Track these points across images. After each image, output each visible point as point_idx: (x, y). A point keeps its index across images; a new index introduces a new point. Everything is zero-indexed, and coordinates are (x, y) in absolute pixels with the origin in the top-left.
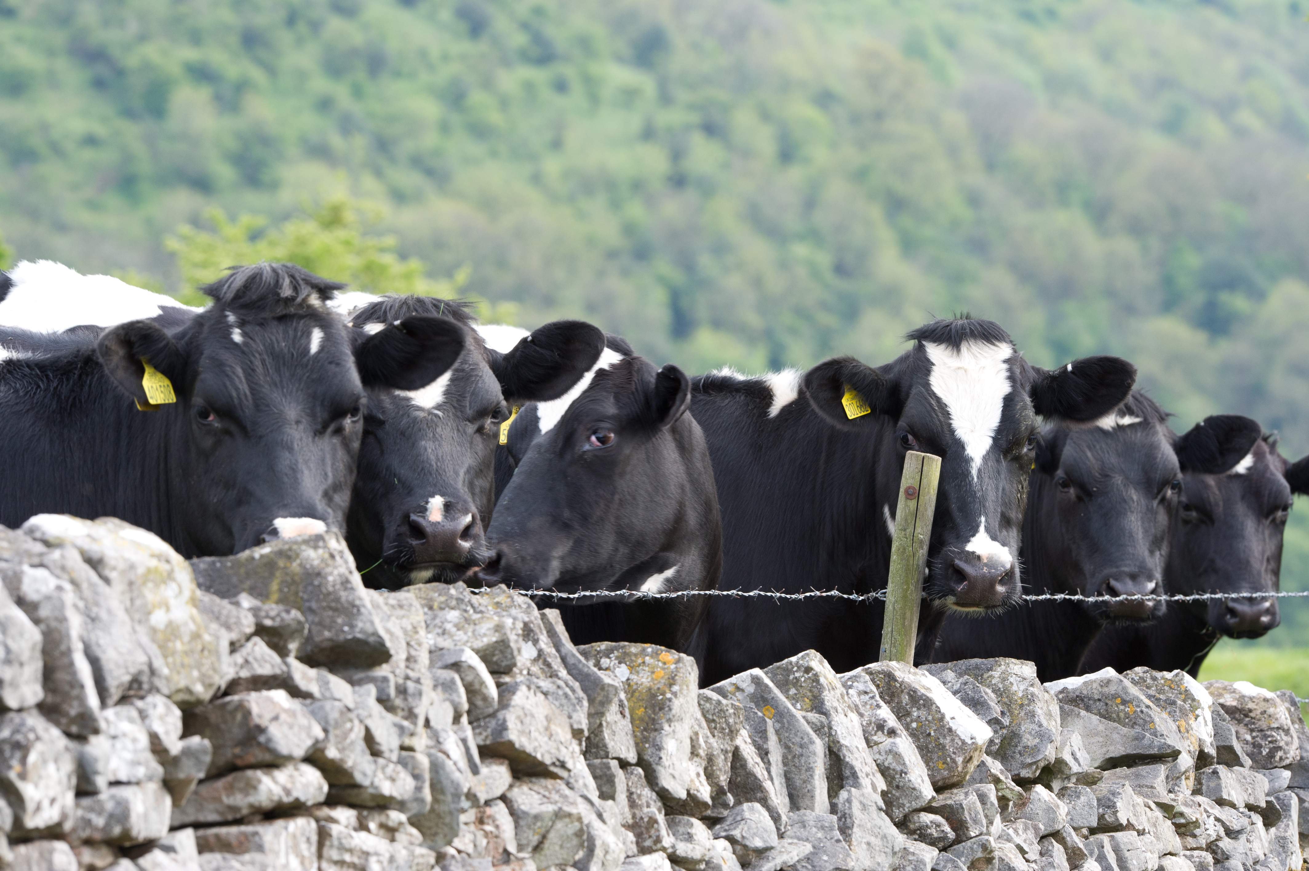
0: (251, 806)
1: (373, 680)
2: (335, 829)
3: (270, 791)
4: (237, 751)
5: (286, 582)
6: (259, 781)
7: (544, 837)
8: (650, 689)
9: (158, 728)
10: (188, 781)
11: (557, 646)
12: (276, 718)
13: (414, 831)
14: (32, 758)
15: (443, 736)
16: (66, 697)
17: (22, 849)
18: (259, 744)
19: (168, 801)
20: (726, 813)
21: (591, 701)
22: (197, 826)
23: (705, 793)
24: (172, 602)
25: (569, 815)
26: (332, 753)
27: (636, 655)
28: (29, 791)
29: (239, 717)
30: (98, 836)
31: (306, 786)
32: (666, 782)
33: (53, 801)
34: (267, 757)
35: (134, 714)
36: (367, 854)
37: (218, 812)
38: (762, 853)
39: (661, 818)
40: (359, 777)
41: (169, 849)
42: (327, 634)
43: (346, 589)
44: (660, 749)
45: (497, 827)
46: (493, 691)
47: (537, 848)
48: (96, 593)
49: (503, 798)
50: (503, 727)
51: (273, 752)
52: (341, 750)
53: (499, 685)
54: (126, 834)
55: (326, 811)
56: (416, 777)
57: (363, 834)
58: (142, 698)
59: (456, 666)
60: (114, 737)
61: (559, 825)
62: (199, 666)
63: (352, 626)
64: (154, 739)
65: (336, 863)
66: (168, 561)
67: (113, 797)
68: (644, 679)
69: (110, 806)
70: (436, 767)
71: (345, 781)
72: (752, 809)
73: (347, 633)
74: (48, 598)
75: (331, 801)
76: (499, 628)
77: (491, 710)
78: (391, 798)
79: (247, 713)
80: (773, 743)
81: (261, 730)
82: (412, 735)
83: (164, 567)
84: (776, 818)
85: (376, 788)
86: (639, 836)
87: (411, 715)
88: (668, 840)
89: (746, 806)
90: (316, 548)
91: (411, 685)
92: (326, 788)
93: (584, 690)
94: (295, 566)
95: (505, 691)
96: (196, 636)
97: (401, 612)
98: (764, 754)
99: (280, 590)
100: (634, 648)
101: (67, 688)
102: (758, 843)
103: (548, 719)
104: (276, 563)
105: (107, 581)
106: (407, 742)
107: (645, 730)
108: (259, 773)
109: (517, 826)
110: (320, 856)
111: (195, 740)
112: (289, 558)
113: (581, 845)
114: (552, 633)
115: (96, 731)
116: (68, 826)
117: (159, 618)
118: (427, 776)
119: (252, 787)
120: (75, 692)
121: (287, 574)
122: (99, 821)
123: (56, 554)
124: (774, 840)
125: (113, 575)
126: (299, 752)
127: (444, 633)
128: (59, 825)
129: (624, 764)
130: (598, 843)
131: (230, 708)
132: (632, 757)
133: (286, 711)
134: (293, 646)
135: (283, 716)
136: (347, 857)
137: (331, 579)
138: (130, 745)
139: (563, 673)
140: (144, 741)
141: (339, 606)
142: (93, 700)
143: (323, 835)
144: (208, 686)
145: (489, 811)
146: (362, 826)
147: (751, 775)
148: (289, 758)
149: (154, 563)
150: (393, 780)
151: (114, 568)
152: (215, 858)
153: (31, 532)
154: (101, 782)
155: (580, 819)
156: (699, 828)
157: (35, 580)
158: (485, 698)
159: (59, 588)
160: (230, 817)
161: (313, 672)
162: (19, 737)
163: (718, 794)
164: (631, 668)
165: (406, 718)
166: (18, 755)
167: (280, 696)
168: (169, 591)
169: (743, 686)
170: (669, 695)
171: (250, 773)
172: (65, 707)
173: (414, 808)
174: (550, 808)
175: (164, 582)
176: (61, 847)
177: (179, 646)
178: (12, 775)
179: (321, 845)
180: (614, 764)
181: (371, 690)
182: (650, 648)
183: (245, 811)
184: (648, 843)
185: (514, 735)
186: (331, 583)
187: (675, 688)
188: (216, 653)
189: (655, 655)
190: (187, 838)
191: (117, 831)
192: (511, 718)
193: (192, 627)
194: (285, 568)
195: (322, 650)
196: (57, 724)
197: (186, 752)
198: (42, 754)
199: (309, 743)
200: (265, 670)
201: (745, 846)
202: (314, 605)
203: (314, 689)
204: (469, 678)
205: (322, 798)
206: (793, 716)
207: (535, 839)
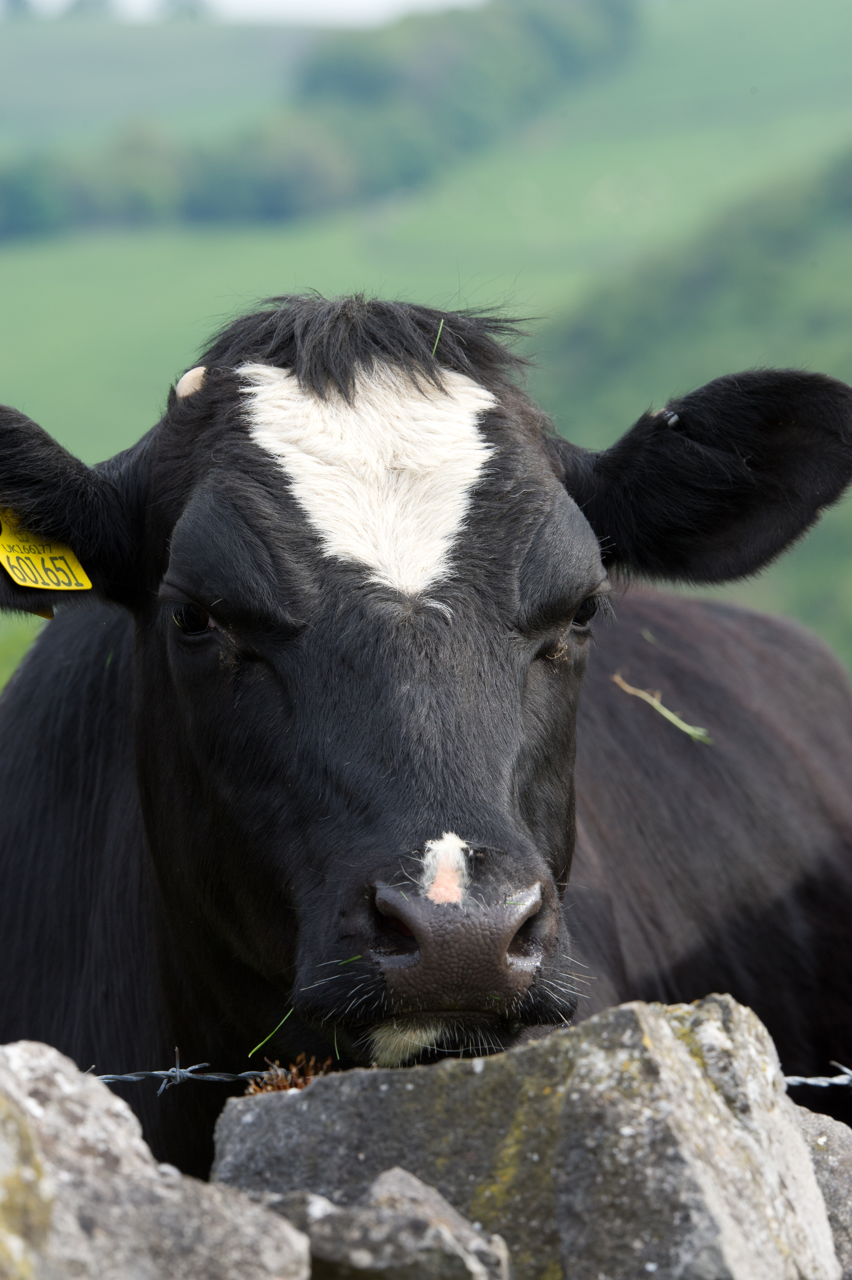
5: (537, 1135)
43: (661, 1160)
63: (666, 1262)
90: (611, 1047)
94: (559, 1095)
99: (522, 1157)
104: (519, 1087)
112: (550, 1072)
121: (539, 1114)
137: (627, 1131)
141: (639, 1204)
186: (625, 1144)
194: (539, 1098)
202: (578, 1201)
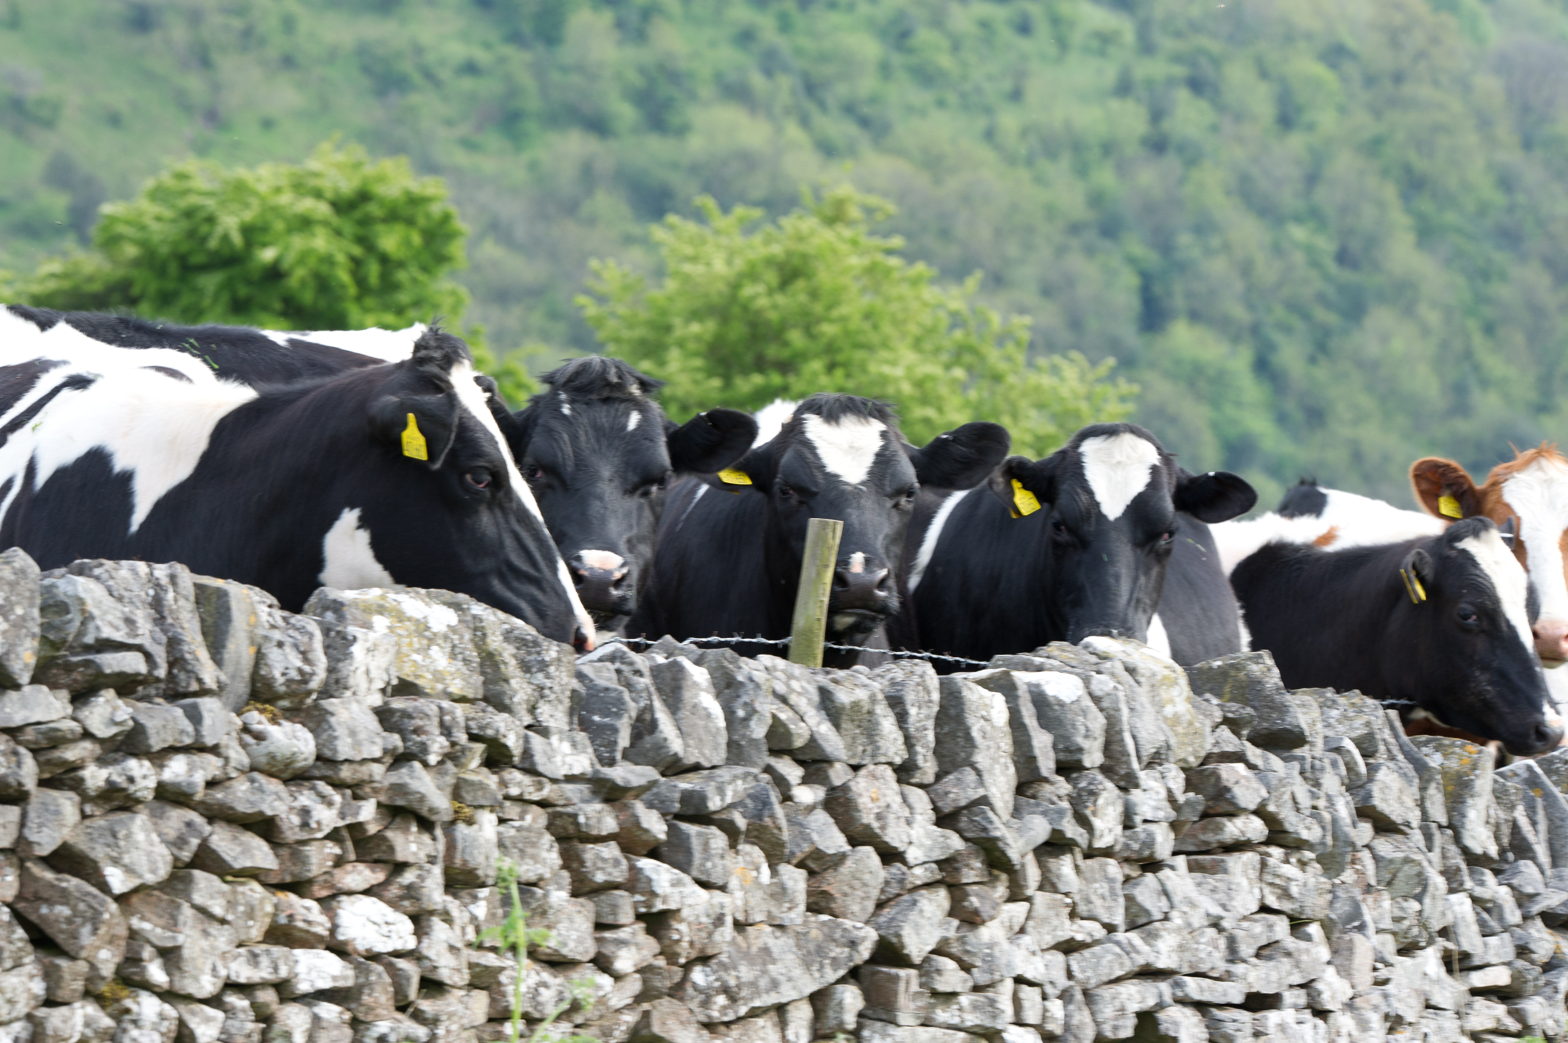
0: (1219, 842)
1: (1295, 758)
2: (1271, 861)
3: (1231, 833)
4: (1210, 803)
5: (1236, 685)
6: (1224, 825)
7: (1394, 876)
8: (1458, 772)
9: (1172, 785)
10: (1184, 823)
11: (1396, 736)
12: (1237, 783)
13: (1318, 866)
14: (1101, 801)
15: (1335, 799)
16: (1118, 762)
17: (1089, 862)
18: (1227, 800)
19: (1172, 836)
20: (1506, 866)
21: (1421, 778)
22: (1188, 853)
23: (1493, 850)
24: (1177, 699)
25: (1413, 861)
26: (1271, 808)
27: (1448, 746)
28: (1098, 823)
29: (1213, 780)
30: (1134, 856)
31: (1255, 829)
32: (1469, 842)
33: (1110, 830)
34: (1230, 809)
35: (1158, 775)
36: (1289, 879)
37: (1197, 845)
38: (1532, 897)
39: (1463, 866)
40: (1288, 827)
41: (1172, 868)
42: (1265, 725)
43: (1277, 693)
44: (1463, 816)
45: (1363, 866)
46: (1363, 769)
47: (1389, 884)
48: (1133, 692)
49: (1367, 846)
50: (1369, 796)
51: (1235, 805)
52: (1277, 806)
53: (1367, 765)
54: (1152, 855)
55: (1264, 849)
56: (1323, 828)
57: (1287, 866)
58: (1161, 765)
59: (1338, 750)
60: (1145, 790)
61: (1406, 868)
62: (1191, 744)
63: (1283, 720)
64: (1170, 791)
65: (1271, 884)
66: (1174, 671)
67: (1145, 830)
68: (1453, 764)
69: (1142, 836)
70: (1335, 821)
71: (1278, 828)
72: (1526, 865)
73: (1280, 725)
74: (1109, 694)
75: (1268, 842)
76: (1368, 724)
77: (1360, 783)
78: (1306, 841)
79: (1218, 778)
80: (1541, 816)
81: (1228, 790)
82: (1318, 798)
83: (1173, 675)
84: (1542, 872)
85: (1297, 833)
86: (1448, 879)
87: (1317, 784)
88: (1469, 884)
89: (1522, 862)
90: (1258, 663)
91: (1317, 762)
92: (1266, 832)
93: (1417, 770)
94: (1242, 675)
95: (1372, 769)
96: (1191, 724)
97: (1305, 710)
98: (1534, 823)
99: (1231, 692)
100: (1447, 741)
101: (1118, 756)
102: (1530, 890)
103: (1401, 791)
104: (1228, 673)
105: (1138, 682)
106: (1315, 803)
107: (1454, 802)
108: (1224, 820)
109: (1377, 867)
110: (1261, 879)
111: (1191, 795)
112: (1238, 669)
113: (1419, 884)
114: (1393, 728)
115: (1137, 786)
116: (1118, 848)
117: (1169, 710)
118: (1329, 827)
119: (1220, 829)
120: (1124, 759)
121: (1238, 681)
122: (1136, 846)
123: (1108, 665)
124: (1541, 889)
125: (1142, 679)
126: (1252, 806)
127: (1328, 726)
128: (1112, 847)
129: (1440, 827)
130: (1430, 882)
131: (1206, 773)
132: (1444, 821)
133: (1244, 777)
134: (1245, 732)
135: (1243, 781)
136: (1277, 881)
137: (1267, 685)
138: (1155, 797)
139: (1400, 757)
140: (1163, 794)
141: (1273, 705)
142: (1135, 765)
143: (1264, 865)
144: (1197, 758)
145: (1359, 855)
146: (1287, 861)
147: (1524, 839)
148: (1244, 810)
149: (1167, 672)
150: (1308, 828)
151: (1143, 676)
152: (1198, 875)
153: (1086, 647)
154: (1138, 819)
155: (1420, 864)
156: (1489, 876)
157: (1100, 682)
158: (1358, 774)
159: (1115, 688)
160: (1204, 849)
161: (1258, 751)
162: (1092, 787)
163: (1502, 852)
164: (1446, 756)
165: (1313, 786)
166: (1092, 798)
167: (1240, 767)
168: (1174, 692)
169: (1519, 772)
170: (1472, 777)
171: (1218, 819)
172: (1117, 768)
173: (1320, 850)
174: (1400, 855)
175: (1171, 686)
176: (1112, 861)
177: (1180, 730)
178: (1088, 812)
179: (1262, 871)
180: (1434, 825)
181: (1296, 765)
182: (1459, 741)
183: (1215, 845)
184: (1454, 885)
185: (1378, 802)
187: (1477, 772)
188: (1202, 735)
189: (1462, 746)
190: (1181, 861)
191: (1147, 853)
192: (1376, 790)
193: (1188, 717)
194: (1235, 676)
195: (1261, 735)
196: (1111, 779)
197: (1188, 803)
198: (1106, 799)
199: (1259, 800)
200: (1229, 748)
201: (1520, 892)
202: (1256, 704)
203: (1259, 762)
204: (1347, 759)
205: (1263, 839)
206: (1555, 797)
207: (1388, 876)
